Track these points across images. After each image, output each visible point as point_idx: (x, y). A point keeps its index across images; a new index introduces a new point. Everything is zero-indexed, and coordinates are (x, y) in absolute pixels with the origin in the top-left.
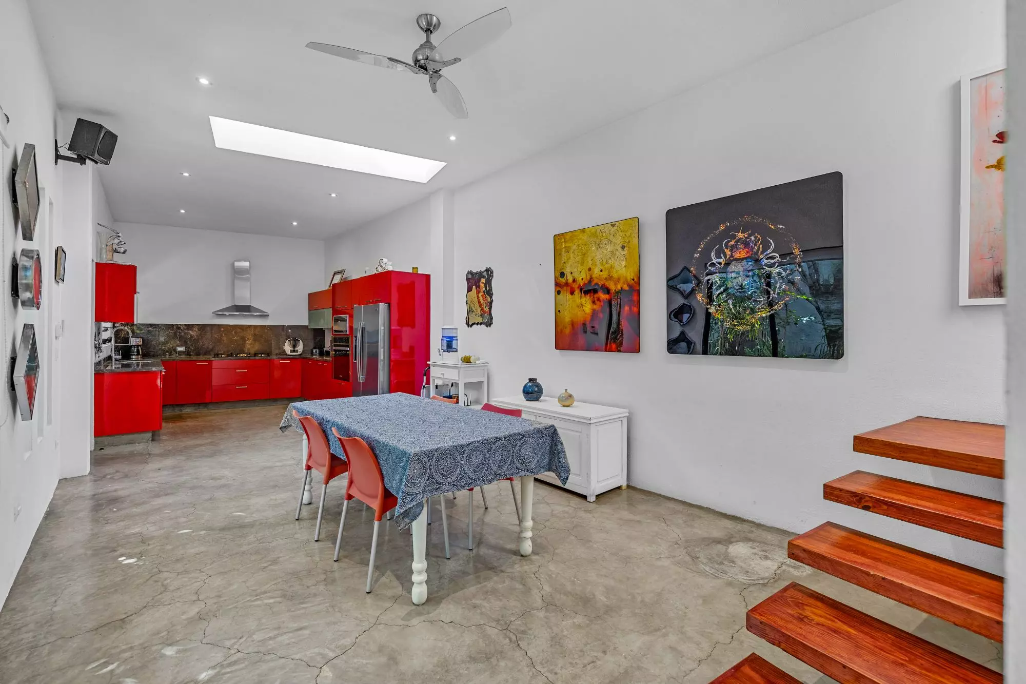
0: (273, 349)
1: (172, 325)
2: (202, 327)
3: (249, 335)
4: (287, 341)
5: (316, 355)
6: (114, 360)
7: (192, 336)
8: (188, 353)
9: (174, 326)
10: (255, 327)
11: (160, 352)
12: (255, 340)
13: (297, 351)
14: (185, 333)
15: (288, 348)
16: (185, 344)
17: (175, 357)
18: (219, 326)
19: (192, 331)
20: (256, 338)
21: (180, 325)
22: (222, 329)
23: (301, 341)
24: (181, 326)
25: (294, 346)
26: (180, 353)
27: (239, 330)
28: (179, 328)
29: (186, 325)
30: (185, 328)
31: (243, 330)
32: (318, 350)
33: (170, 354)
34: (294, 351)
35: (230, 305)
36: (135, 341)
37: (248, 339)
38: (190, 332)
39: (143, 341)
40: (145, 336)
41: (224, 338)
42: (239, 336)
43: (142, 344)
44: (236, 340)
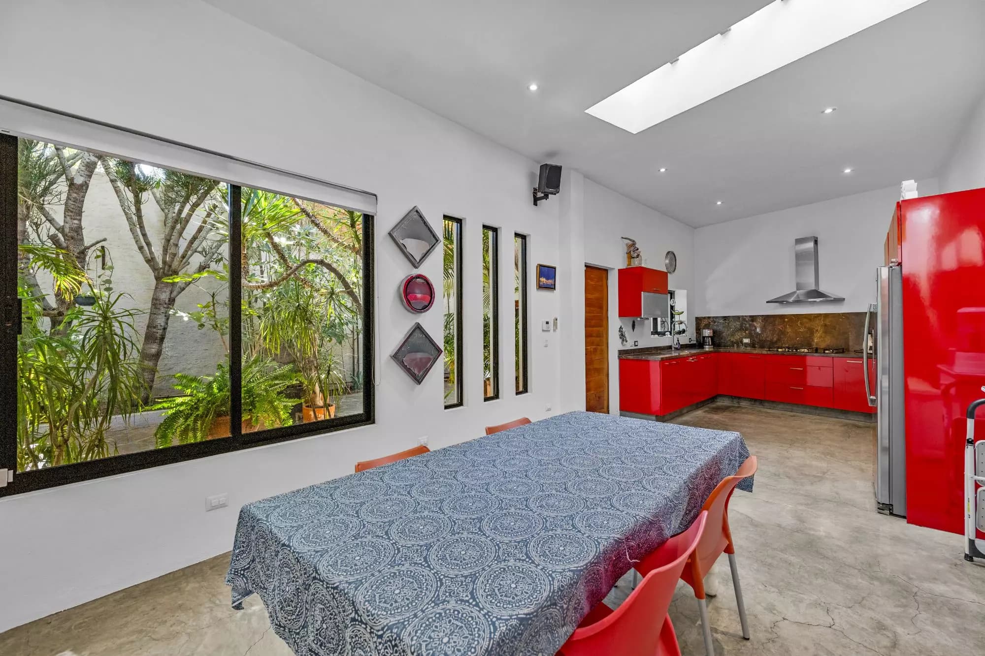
1: (738, 317)
2: (767, 318)
3: (818, 326)
6: (673, 348)
7: (756, 328)
8: (752, 345)
10: (826, 315)
11: (729, 343)
12: (825, 332)
14: (750, 325)
16: (750, 336)
17: (742, 349)
18: (782, 317)
20: (827, 330)
21: (745, 316)
22: (786, 320)
24: (746, 318)
26: (746, 345)
27: (806, 320)
28: (744, 320)
29: (750, 316)
30: (750, 319)
31: (810, 320)
33: (738, 346)
36: (707, 333)
37: (817, 330)
38: (755, 323)
39: (714, 332)
40: (715, 327)
41: (789, 330)
42: (805, 327)
43: (714, 336)
44: (802, 332)
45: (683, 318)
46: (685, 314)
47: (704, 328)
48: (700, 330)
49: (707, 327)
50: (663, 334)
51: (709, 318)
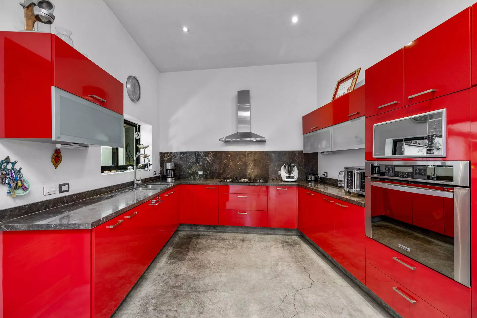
0: (269, 174)
2: (216, 154)
3: (250, 160)
4: (283, 167)
5: (311, 181)
6: (135, 184)
7: (208, 162)
8: (205, 176)
9: (196, 153)
10: (255, 153)
11: (187, 175)
12: (255, 165)
13: (292, 177)
14: (203, 160)
15: (283, 173)
16: (203, 168)
17: (197, 179)
18: (227, 153)
19: (208, 157)
20: (256, 163)
21: (200, 152)
22: (229, 155)
23: (295, 167)
24: (201, 154)
25: (290, 172)
26: (200, 176)
27: (242, 156)
28: (199, 155)
29: (204, 152)
30: (204, 154)
31: (245, 156)
32: (313, 177)
33: (194, 177)
34: (289, 177)
35: (235, 132)
36: (169, 166)
37: (249, 164)
38: (207, 158)
39: (176, 165)
40: (176, 161)
41: (231, 164)
42: (242, 161)
43: (175, 169)
44: (240, 165)
45: (148, 151)
46: (150, 148)
47: (167, 162)
48: (163, 163)
49: (170, 161)
50: (124, 168)
51: (171, 153)
